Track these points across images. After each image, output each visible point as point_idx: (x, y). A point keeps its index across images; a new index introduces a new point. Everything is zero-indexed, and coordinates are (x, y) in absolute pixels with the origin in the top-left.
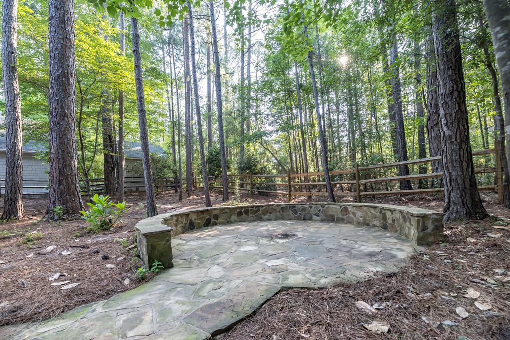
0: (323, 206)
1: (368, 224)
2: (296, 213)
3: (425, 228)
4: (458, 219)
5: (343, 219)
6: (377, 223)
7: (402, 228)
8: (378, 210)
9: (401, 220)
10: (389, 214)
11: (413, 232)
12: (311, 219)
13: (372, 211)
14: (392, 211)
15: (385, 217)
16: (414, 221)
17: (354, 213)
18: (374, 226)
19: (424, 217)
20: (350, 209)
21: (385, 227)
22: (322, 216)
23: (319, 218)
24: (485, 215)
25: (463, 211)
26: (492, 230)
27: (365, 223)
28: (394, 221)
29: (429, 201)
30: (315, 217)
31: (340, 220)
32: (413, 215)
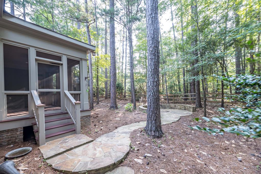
0: (169, 105)
1: (181, 109)
2: (162, 107)
3: (194, 109)
4: (198, 108)
5: (175, 108)
6: (183, 109)
7: (189, 109)
8: (184, 106)
9: (189, 108)
10: (186, 107)
11: (192, 110)
12: (166, 108)
13: (182, 106)
14: (187, 106)
15: (185, 107)
16: (192, 108)
17: (178, 107)
18: (182, 109)
19: (194, 107)
20: (177, 106)
21: (185, 109)
22: (169, 107)
23: (168, 108)
24: (202, 107)
25: (199, 106)
26: (203, 109)
27: (180, 109)
28: (187, 108)
29: (191, 104)
30: (167, 108)
31: (174, 108)
32: (192, 107)
